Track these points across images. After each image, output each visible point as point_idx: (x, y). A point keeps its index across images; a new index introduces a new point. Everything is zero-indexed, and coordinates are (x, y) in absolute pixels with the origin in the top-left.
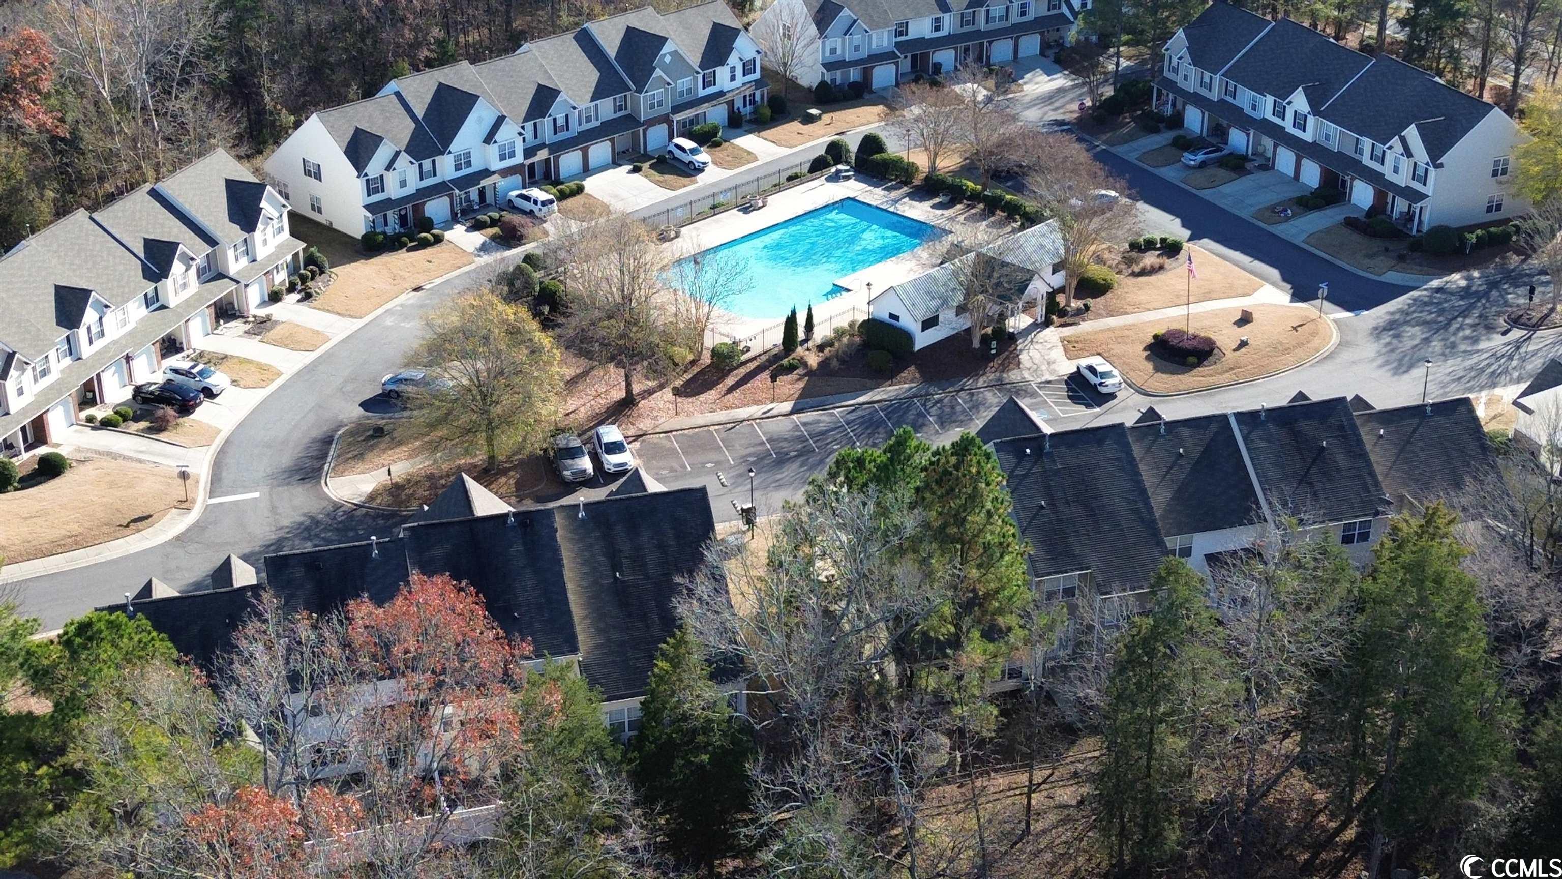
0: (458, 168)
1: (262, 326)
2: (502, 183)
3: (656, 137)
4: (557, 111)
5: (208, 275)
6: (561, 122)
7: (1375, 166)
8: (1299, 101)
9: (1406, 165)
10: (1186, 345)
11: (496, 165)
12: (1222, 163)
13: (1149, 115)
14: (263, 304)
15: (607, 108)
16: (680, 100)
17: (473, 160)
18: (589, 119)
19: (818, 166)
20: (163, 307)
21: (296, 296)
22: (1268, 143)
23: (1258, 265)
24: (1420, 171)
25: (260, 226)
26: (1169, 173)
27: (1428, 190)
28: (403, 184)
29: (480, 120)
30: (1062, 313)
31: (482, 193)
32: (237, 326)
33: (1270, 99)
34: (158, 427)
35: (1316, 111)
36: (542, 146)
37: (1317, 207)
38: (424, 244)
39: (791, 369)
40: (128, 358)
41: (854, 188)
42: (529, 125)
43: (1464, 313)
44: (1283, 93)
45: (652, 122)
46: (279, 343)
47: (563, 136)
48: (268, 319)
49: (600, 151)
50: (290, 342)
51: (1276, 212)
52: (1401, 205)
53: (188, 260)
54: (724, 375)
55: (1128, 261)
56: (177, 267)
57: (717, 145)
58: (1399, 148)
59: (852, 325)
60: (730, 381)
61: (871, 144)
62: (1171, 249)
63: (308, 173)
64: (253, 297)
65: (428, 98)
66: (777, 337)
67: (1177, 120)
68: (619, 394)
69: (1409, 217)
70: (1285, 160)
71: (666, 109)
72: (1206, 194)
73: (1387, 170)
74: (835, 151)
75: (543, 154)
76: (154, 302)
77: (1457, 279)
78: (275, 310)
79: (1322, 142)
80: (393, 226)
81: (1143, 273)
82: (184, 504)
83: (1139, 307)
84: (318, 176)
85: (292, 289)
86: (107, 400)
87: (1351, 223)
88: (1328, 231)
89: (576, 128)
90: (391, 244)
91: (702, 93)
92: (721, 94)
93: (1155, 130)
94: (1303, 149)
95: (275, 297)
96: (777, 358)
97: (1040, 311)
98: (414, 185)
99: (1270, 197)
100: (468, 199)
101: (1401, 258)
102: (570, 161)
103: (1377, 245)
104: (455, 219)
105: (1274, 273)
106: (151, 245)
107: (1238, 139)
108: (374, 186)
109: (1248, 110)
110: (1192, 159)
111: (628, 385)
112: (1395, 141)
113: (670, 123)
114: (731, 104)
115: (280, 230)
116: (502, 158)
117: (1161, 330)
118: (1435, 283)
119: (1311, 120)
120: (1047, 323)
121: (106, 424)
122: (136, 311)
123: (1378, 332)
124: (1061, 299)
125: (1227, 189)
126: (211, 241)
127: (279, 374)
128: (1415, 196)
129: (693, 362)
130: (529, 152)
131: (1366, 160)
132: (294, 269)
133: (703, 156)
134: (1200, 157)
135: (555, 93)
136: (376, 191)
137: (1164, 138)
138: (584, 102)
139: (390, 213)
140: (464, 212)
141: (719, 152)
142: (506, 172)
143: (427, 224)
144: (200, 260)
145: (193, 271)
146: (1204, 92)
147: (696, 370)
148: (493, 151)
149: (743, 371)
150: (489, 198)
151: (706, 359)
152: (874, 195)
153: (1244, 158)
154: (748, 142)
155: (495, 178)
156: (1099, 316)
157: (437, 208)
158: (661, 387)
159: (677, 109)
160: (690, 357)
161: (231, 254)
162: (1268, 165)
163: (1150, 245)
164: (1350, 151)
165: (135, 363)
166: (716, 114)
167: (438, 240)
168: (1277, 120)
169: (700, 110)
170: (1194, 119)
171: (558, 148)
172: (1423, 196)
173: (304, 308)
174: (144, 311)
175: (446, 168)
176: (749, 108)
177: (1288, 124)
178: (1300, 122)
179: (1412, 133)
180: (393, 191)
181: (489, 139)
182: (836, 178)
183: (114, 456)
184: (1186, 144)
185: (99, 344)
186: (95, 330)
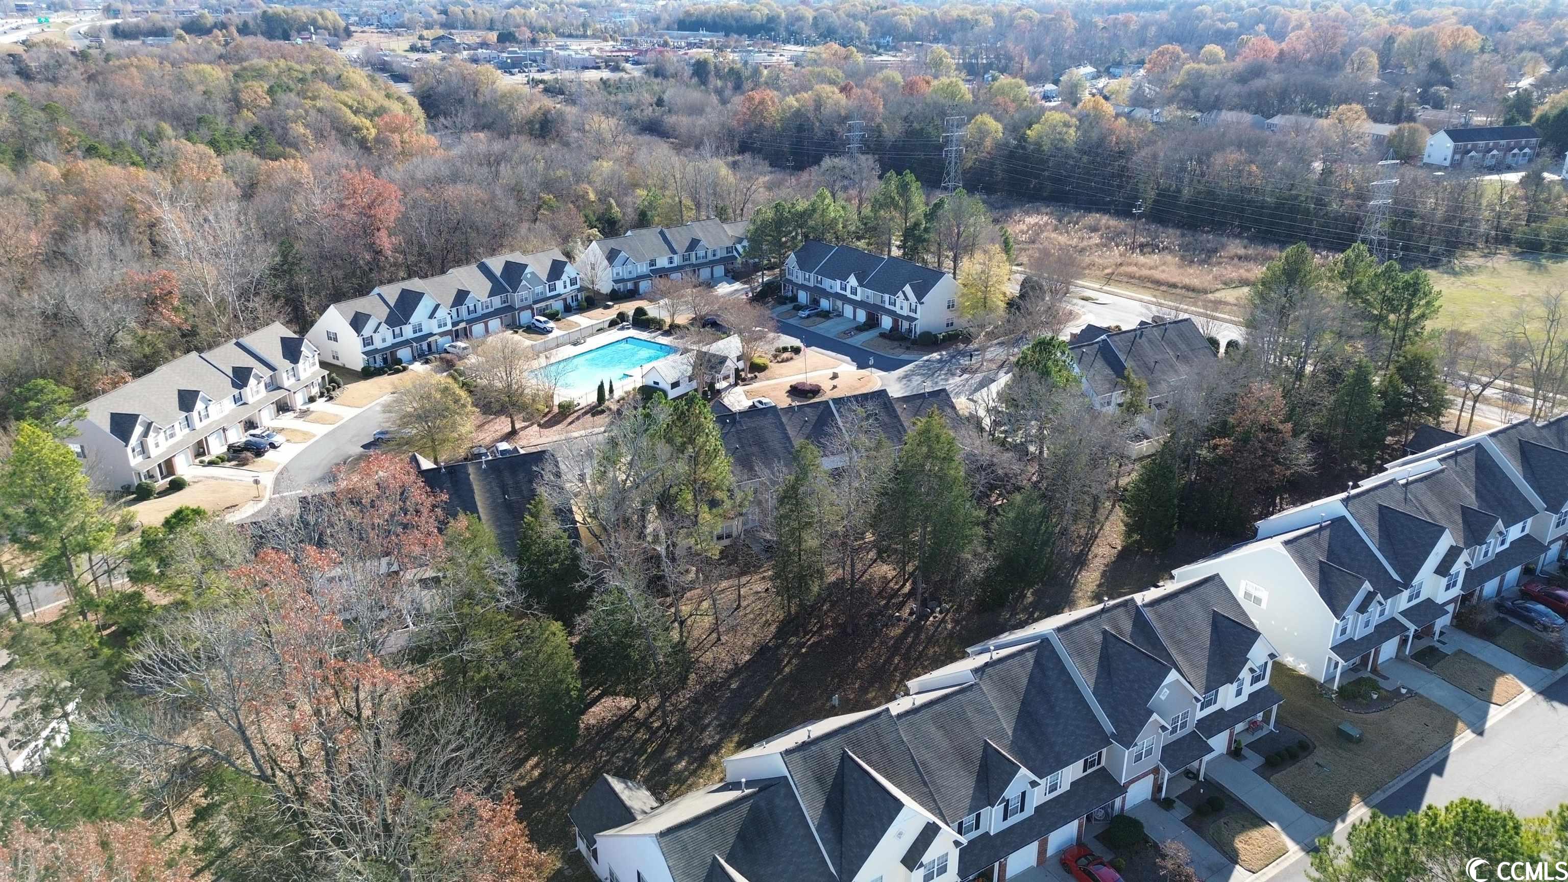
0: (415, 332)
1: (304, 413)
2: (440, 340)
3: (525, 317)
4: (469, 302)
5: (271, 388)
6: (472, 308)
7: (892, 308)
8: (853, 281)
9: (906, 305)
10: (807, 388)
11: (436, 330)
12: (818, 315)
13: (781, 297)
14: (305, 403)
15: (497, 302)
16: (537, 298)
17: (424, 328)
18: (487, 307)
19: (613, 324)
20: (245, 404)
21: (324, 399)
22: (839, 303)
23: (839, 356)
24: (913, 307)
25: (301, 361)
26: (792, 321)
27: (918, 316)
28: (384, 340)
29: (426, 306)
30: (744, 380)
31: (429, 345)
32: (290, 415)
33: (838, 282)
34: (243, 463)
35: (861, 285)
36: (462, 321)
37: (866, 330)
38: (397, 371)
39: (603, 412)
40: (224, 430)
41: (632, 332)
42: (454, 310)
43: (941, 369)
44: (844, 278)
45: (522, 309)
46: (315, 421)
47: (473, 316)
48: (308, 410)
49: (494, 323)
50: (321, 420)
51: (847, 333)
52: (906, 325)
53: (259, 378)
54: (566, 417)
55: (775, 357)
56: (252, 381)
57: (559, 320)
58: (902, 297)
59: (634, 389)
60: (569, 420)
61: (640, 312)
62: (797, 351)
63: (330, 338)
64: (299, 400)
65: (397, 296)
66: (593, 398)
67: (794, 299)
68: (509, 429)
69: (910, 330)
70: (848, 310)
71: (530, 301)
72: (811, 329)
73: (897, 309)
74: (622, 317)
75: (462, 325)
76: (238, 400)
77: (936, 356)
78: (312, 406)
79: (865, 299)
80: (379, 363)
81: (783, 361)
82: (257, 499)
83: (781, 376)
84: (336, 340)
85: (322, 395)
86: (212, 452)
87: (883, 335)
88: (872, 340)
89: (480, 312)
90: (379, 372)
91: (549, 294)
92: (559, 295)
93: (785, 303)
94: (856, 304)
95: (312, 400)
96: (594, 407)
97: (732, 380)
98: (390, 341)
99: (842, 328)
100: (421, 349)
101: (908, 348)
102: (478, 328)
103: (896, 344)
104: (414, 359)
105: (848, 359)
106: (236, 370)
107: (825, 304)
108: (367, 342)
109: (828, 289)
110: (803, 314)
111: (513, 423)
112: (900, 294)
113: (532, 309)
114: (565, 300)
115: (314, 364)
116: (440, 326)
117: (793, 383)
118: (925, 358)
119: (859, 289)
120: (736, 384)
121: (211, 463)
122: (228, 405)
123: (900, 379)
124: (743, 374)
125: (821, 326)
126: (273, 369)
127: (314, 436)
128: (911, 319)
129: (549, 412)
130: (455, 324)
131: (887, 306)
132: (322, 386)
133: (551, 324)
134: (807, 312)
135: (468, 293)
136: (369, 344)
137: (789, 306)
138: (484, 298)
139: (377, 356)
140: (420, 356)
141: (560, 324)
142: (442, 334)
143: (399, 362)
144: (266, 378)
145: (262, 385)
146: (806, 283)
147: (550, 416)
148: (434, 322)
149: (576, 415)
150: (434, 348)
151: (556, 410)
152: (644, 335)
153: (829, 312)
154: (576, 318)
155: (437, 337)
156: (762, 380)
157: (404, 353)
158: (532, 424)
159: (535, 302)
160: (547, 410)
161: (285, 375)
162: (840, 315)
163: (785, 349)
164: (879, 303)
165: (228, 433)
166: (558, 305)
167: (405, 369)
168: (843, 292)
169: (548, 303)
170: (803, 297)
171: (471, 322)
172: (916, 319)
173: (329, 404)
174: (233, 406)
175: (408, 332)
176: (575, 303)
177: (848, 293)
178: (854, 291)
179: (908, 288)
180: (378, 344)
181: (431, 316)
182: (623, 328)
183: (216, 478)
184: (798, 308)
185: (206, 422)
186: (203, 414)
